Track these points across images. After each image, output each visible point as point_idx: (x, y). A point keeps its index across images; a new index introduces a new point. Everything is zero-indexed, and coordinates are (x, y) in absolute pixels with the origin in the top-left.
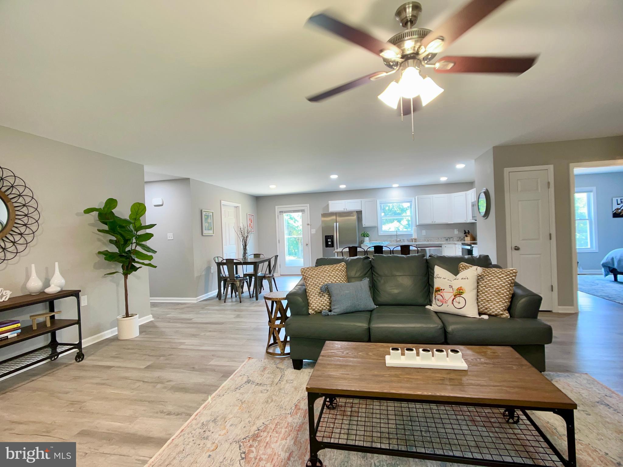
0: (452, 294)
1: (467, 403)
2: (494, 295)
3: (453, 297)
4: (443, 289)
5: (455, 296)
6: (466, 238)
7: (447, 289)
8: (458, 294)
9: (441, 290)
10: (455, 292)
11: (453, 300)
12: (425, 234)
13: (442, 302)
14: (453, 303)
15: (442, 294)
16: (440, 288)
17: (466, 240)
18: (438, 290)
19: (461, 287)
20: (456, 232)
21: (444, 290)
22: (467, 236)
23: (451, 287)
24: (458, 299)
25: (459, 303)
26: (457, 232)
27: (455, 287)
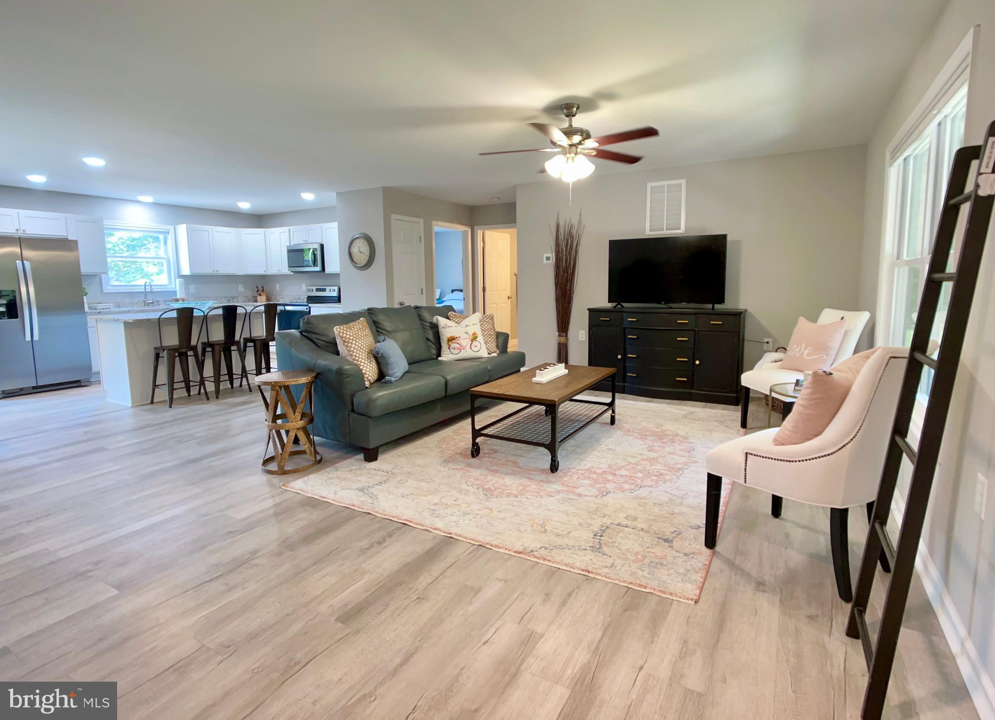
0: (469, 340)
1: (504, 417)
2: (488, 336)
3: (470, 342)
4: (458, 336)
5: (472, 341)
6: (259, 298)
7: (463, 336)
8: (474, 339)
9: (457, 338)
10: (471, 338)
11: (471, 345)
12: (194, 292)
13: (459, 349)
14: (471, 348)
15: (458, 342)
16: (454, 336)
17: (258, 301)
18: (451, 339)
19: (475, 332)
20: (241, 288)
21: (460, 337)
22: (260, 295)
23: (467, 333)
24: (475, 343)
25: (476, 346)
26: (243, 288)
27: (471, 333)
